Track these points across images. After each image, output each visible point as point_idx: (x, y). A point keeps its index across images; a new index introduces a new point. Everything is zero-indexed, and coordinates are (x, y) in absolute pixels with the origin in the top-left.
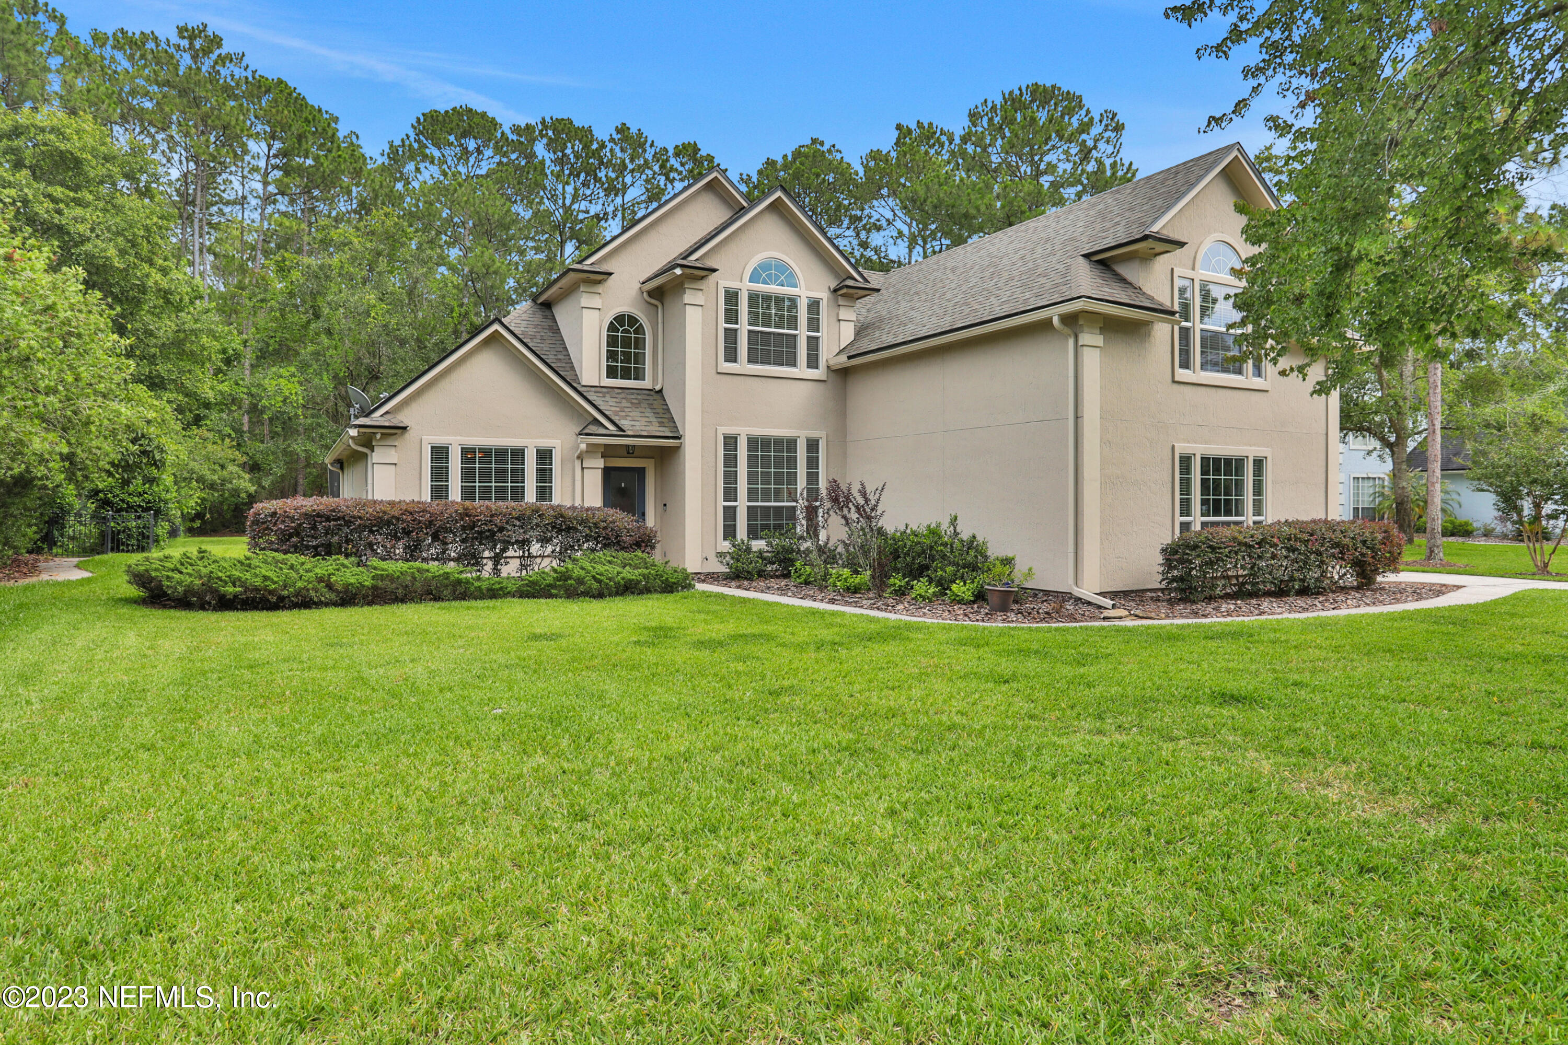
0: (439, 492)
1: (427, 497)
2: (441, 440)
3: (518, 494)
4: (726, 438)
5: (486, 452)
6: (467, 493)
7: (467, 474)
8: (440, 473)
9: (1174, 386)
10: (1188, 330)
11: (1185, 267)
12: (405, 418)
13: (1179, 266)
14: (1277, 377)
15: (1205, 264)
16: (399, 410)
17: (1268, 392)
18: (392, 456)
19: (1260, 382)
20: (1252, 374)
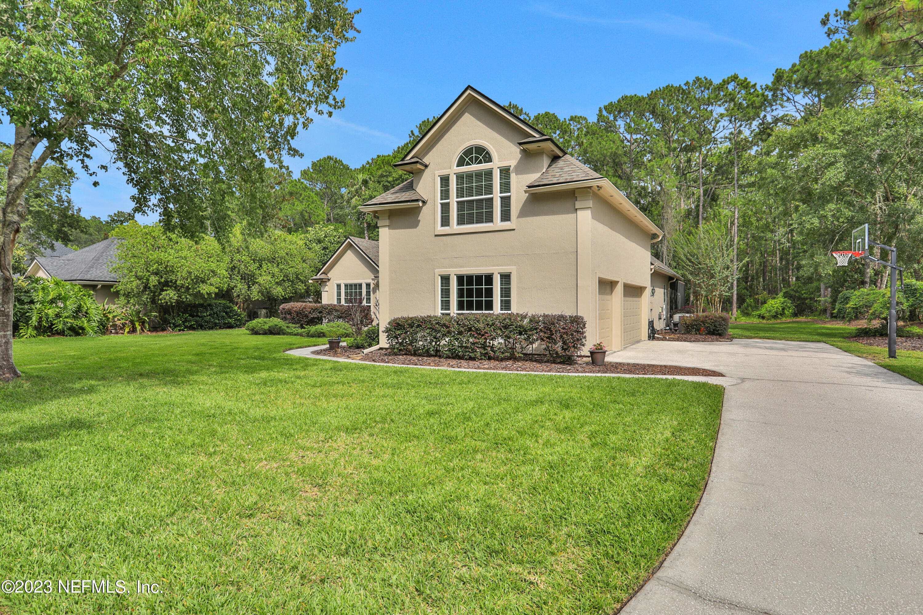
1: (335, 302)
2: (339, 282)
5: (352, 285)
6: (347, 302)
7: (347, 294)
8: (339, 294)
9: (437, 237)
10: (448, 204)
11: (445, 169)
12: (330, 275)
13: (441, 169)
14: (524, 219)
15: (461, 163)
16: (328, 272)
17: (514, 230)
18: (326, 288)
19: (506, 225)
20: (502, 221)
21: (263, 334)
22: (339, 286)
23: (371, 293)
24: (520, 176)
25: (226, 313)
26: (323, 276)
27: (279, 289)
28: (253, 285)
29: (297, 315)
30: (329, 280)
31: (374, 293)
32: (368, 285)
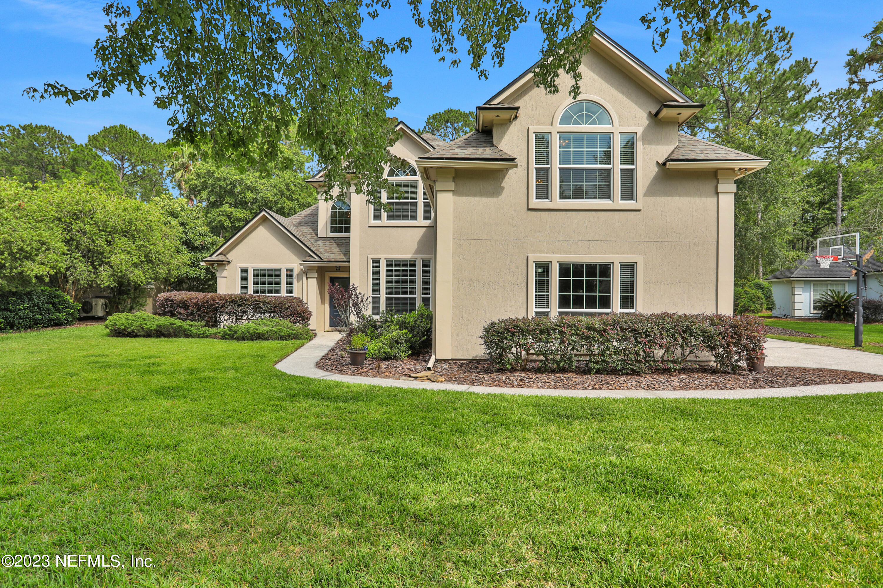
0: (244, 289)
1: (238, 292)
2: (244, 266)
3: (278, 290)
4: (374, 261)
5: (264, 271)
6: (256, 291)
7: (256, 281)
8: (244, 281)
9: (530, 212)
10: (547, 170)
11: (543, 124)
12: (230, 256)
13: (537, 125)
14: (652, 198)
15: (566, 119)
16: (228, 253)
17: (640, 210)
18: (225, 273)
19: (629, 204)
20: (622, 198)
21: (144, 336)
22: (244, 272)
23: (295, 281)
24: (647, 147)
25: (53, 304)
26: (221, 258)
27: (138, 272)
28: (100, 265)
29: (199, 309)
30: (229, 262)
31: (298, 281)
32: (290, 272)
